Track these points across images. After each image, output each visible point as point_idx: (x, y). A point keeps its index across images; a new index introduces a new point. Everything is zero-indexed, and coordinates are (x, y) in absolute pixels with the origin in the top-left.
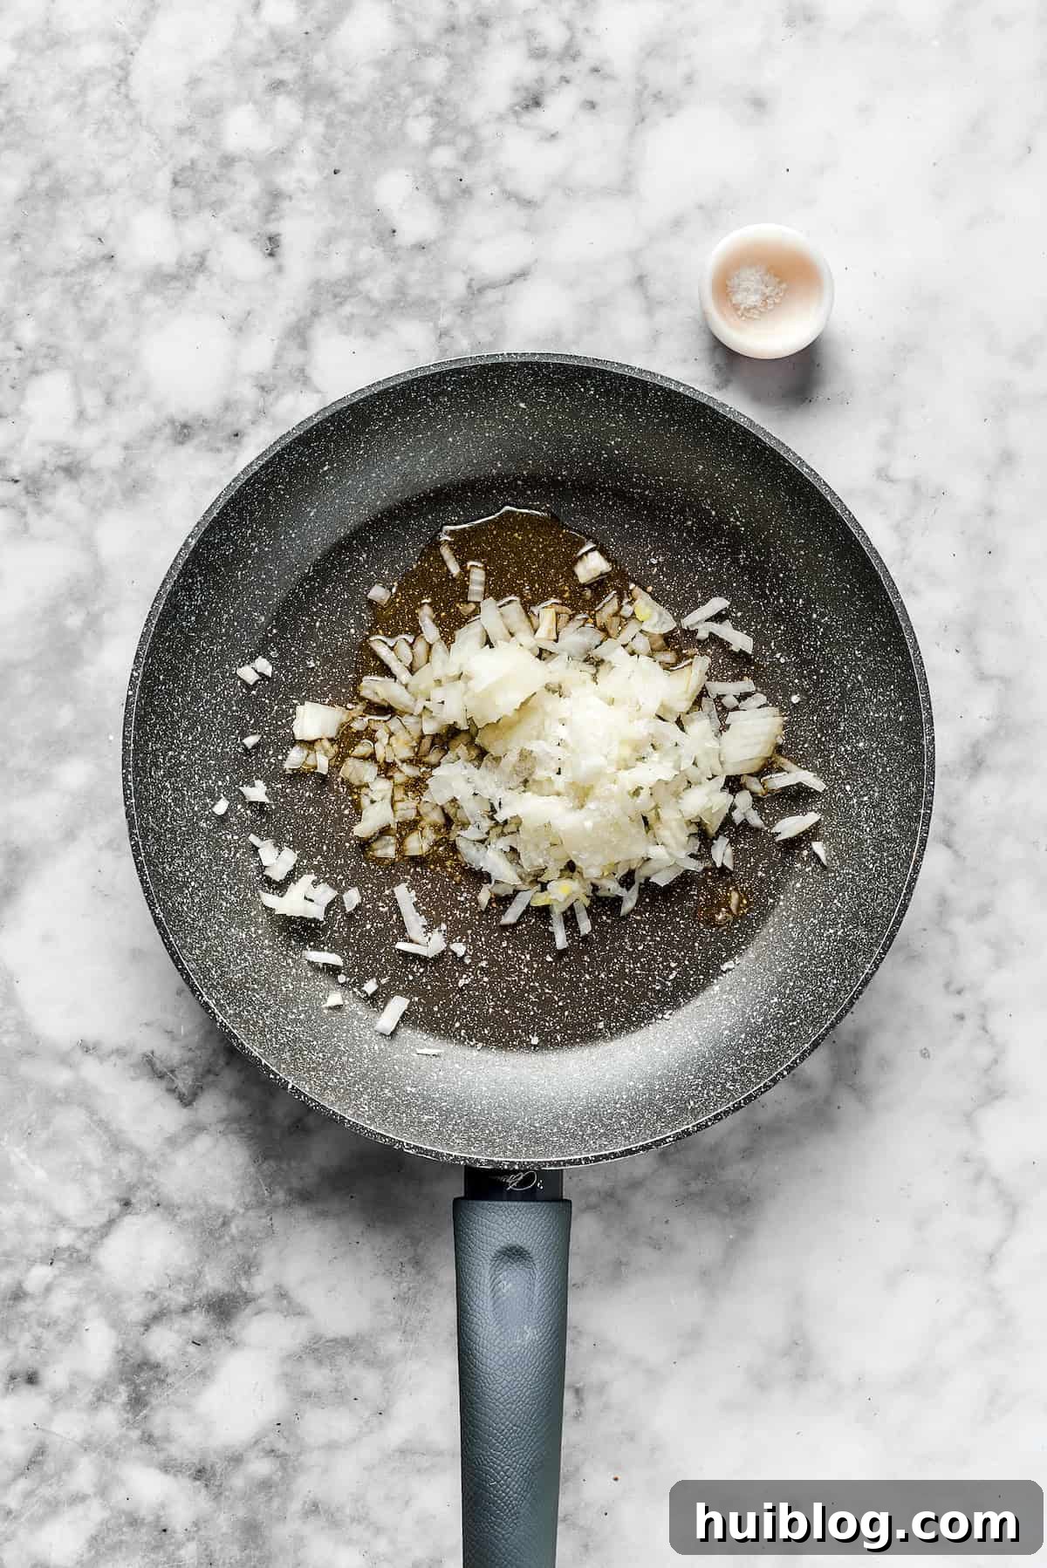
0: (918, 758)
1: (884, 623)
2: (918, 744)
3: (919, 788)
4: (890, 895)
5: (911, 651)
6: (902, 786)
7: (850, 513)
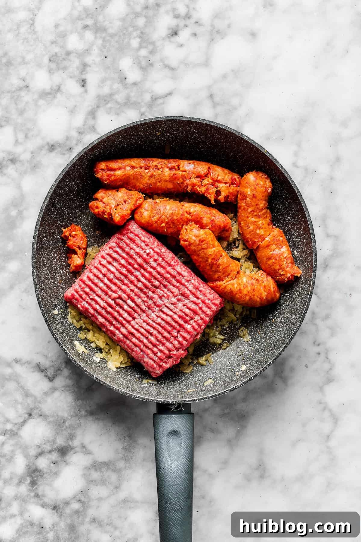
0: (311, 255)
1: (298, 208)
2: (311, 250)
3: (312, 266)
4: (302, 303)
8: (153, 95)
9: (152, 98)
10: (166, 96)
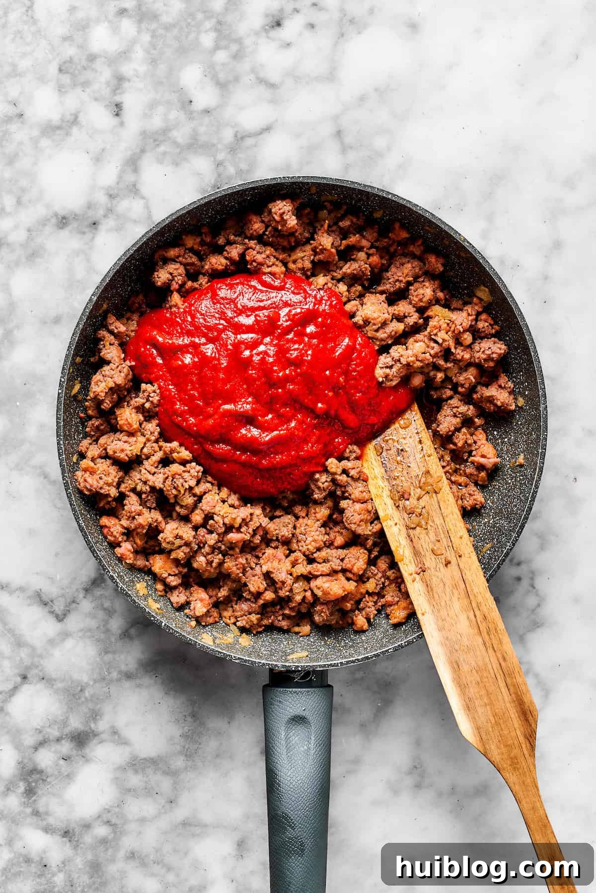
0: (537, 418)
1: (516, 335)
2: (537, 409)
3: (538, 437)
4: (521, 500)
5: (533, 354)
6: (528, 434)
7: (494, 270)
8: (237, 132)
9: (236, 136)
10: (261, 133)
